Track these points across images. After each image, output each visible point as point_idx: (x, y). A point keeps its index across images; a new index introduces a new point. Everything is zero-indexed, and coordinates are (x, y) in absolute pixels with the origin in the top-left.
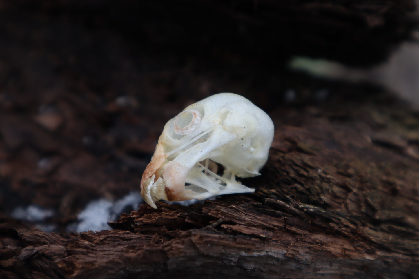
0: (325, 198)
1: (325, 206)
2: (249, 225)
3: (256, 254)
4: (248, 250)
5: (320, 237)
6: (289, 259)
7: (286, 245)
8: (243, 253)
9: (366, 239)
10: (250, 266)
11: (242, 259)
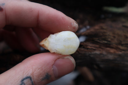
0: (109, 40)
1: (110, 41)
2: (91, 47)
3: (93, 53)
4: (91, 52)
5: (108, 49)
6: (101, 54)
7: (100, 51)
8: (90, 53)
9: (120, 49)
10: (92, 56)
11: (90, 54)
